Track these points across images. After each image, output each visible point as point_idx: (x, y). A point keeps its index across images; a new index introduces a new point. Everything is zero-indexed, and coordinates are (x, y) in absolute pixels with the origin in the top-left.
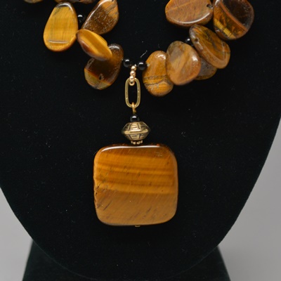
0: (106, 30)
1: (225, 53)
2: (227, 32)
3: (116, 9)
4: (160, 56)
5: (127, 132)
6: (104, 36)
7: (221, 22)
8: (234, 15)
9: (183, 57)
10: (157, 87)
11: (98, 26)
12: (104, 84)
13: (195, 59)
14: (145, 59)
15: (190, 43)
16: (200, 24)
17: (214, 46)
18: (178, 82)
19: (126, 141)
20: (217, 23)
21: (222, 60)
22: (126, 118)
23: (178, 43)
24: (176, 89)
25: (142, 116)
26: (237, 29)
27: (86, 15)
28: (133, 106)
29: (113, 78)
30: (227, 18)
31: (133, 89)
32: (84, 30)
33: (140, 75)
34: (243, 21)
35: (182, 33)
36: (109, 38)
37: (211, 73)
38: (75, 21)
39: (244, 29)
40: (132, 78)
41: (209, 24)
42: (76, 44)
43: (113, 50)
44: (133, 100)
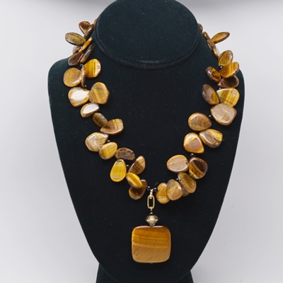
0: (140, 172)
1: (194, 185)
2: (195, 176)
3: (144, 163)
4: (164, 185)
5: (148, 221)
6: (138, 175)
7: (193, 171)
8: (199, 168)
9: (175, 187)
10: (163, 200)
11: (136, 171)
12: (138, 198)
13: (180, 188)
14: (157, 187)
15: (178, 181)
16: (183, 172)
17: (188, 182)
18: (172, 199)
19: (148, 224)
20: (191, 171)
21: (192, 189)
22: (148, 213)
23: (172, 180)
24: (170, 201)
25: (155, 213)
26: (200, 174)
27: (130, 165)
28: (151, 208)
29: (142, 194)
30: (195, 169)
31: (151, 201)
32: (129, 173)
33: (154, 194)
34: (202, 170)
35: (174, 176)
36: (141, 176)
37: (187, 194)
38: (125, 168)
39: (202, 175)
40: (151, 196)
41: (187, 172)
42: (125, 179)
43: (142, 182)
44: (151, 205)
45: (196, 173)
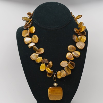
0: (50, 67)
1: (70, 71)
3: (52, 64)
4: (59, 72)
5: (54, 85)
6: (50, 68)
8: (72, 65)
9: (63, 72)
10: (59, 77)
11: (49, 67)
12: (50, 77)
13: (65, 73)
14: (57, 72)
15: (64, 70)
16: (66, 67)
17: (68, 71)
18: (62, 77)
19: (54, 86)
20: (69, 67)
21: (70, 73)
22: (54, 82)
23: (62, 70)
24: (62, 78)
25: (56, 82)
26: (72, 67)
27: (47, 65)
28: (55, 80)
29: (52, 75)
30: (71, 66)
31: (55, 78)
32: (47, 68)
33: (56, 75)
34: (73, 66)
35: (63, 68)
36: (51, 69)
37: (68, 75)
38: (45, 66)
39: (73, 68)
40: (55, 76)
41: (68, 67)
42: (45, 70)
43: (52, 71)
44: (55, 79)
45: (71, 67)
